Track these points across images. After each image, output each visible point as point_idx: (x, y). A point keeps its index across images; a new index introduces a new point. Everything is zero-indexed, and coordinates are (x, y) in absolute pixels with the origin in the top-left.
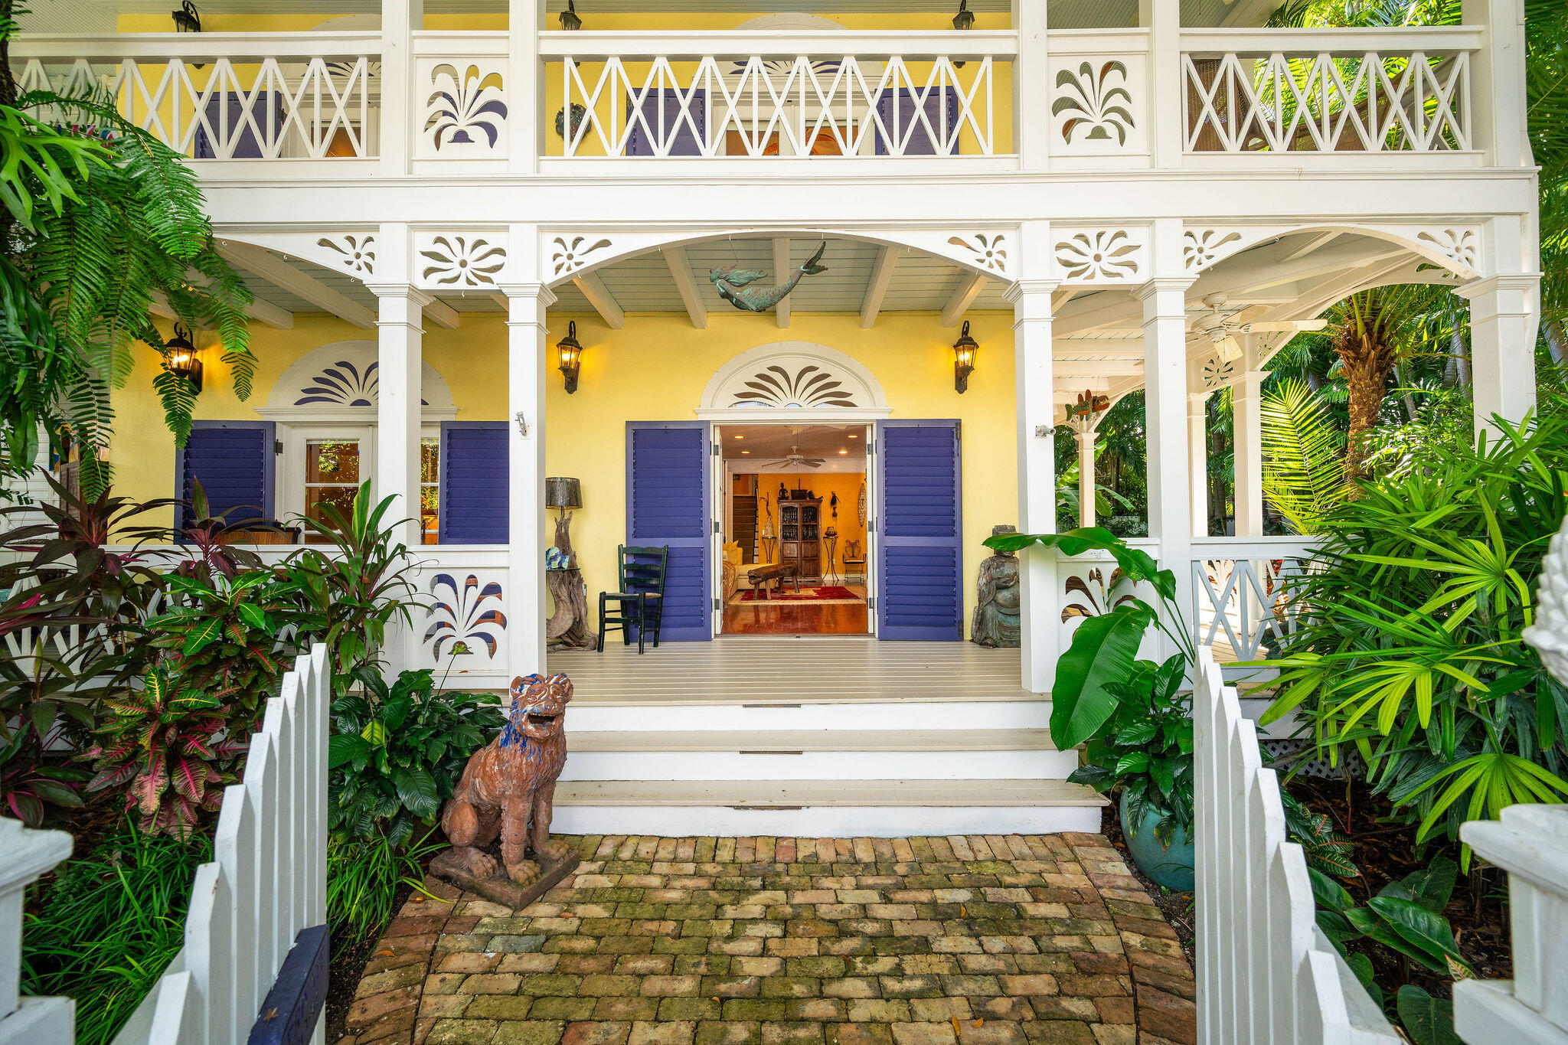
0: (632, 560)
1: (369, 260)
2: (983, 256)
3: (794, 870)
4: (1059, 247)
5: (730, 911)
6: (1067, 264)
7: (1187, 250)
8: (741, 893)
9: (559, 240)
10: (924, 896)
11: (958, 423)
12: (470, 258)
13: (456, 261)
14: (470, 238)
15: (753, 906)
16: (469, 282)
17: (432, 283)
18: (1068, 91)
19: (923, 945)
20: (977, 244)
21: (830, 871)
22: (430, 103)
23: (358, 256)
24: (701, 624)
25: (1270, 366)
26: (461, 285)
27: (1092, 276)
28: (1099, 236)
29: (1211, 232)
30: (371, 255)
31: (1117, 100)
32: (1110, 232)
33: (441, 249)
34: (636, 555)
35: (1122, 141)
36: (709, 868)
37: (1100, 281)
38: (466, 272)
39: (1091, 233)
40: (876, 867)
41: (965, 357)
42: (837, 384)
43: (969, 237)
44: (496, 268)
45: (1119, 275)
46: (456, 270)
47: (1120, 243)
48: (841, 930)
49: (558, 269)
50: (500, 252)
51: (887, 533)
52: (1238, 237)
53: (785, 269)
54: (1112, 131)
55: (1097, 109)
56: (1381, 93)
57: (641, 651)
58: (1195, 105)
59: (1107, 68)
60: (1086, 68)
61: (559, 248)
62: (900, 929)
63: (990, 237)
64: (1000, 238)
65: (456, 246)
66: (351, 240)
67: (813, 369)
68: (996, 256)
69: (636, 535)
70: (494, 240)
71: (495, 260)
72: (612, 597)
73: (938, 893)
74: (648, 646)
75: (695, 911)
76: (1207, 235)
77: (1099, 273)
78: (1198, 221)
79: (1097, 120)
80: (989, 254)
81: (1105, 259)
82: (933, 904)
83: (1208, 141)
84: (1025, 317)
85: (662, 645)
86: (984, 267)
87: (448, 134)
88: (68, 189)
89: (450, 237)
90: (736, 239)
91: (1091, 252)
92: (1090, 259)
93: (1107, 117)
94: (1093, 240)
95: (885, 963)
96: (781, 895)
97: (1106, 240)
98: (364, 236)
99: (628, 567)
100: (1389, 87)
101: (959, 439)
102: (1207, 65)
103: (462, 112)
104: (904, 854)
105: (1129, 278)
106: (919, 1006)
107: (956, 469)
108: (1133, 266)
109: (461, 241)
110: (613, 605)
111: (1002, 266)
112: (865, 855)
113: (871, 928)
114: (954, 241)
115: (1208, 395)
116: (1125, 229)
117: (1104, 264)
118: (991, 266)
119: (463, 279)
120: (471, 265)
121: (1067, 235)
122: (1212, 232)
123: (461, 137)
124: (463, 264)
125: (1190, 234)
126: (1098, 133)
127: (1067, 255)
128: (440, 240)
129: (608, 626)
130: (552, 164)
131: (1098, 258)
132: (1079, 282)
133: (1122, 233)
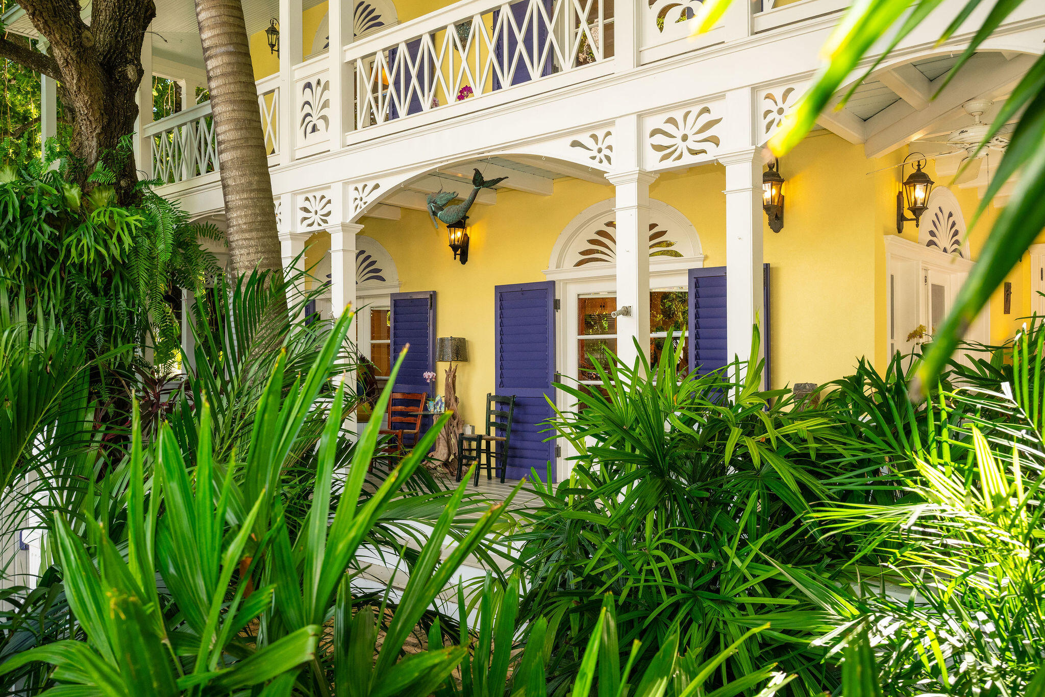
2: (595, 153)
4: (653, 133)
6: (659, 148)
7: (767, 113)
9: (356, 189)
12: (319, 208)
13: (313, 211)
14: (318, 196)
16: (319, 224)
26: (315, 227)
27: (680, 157)
28: (687, 114)
32: (696, 110)
33: (307, 204)
37: (688, 160)
38: (317, 217)
39: (678, 115)
44: (329, 214)
45: (704, 151)
46: (314, 217)
47: (705, 118)
49: (356, 208)
50: (330, 202)
61: (356, 194)
68: (605, 152)
70: (327, 195)
71: (328, 208)
76: (787, 93)
77: (686, 153)
78: (779, 83)
80: (600, 151)
81: (691, 138)
84: (617, 207)
89: (311, 196)
91: (679, 133)
92: (678, 141)
94: (680, 121)
97: (692, 118)
105: (713, 153)
108: (715, 141)
109: (315, 197)
114: (574, 144)
116: (708, 105)
117: (691, 142)
118: (601, 161)
119: (316, 224)
120: (319, 213)
121: (660, 121)
122: (793, 89)
124: (316, 212)
127: (660, 140)
128: (307, 199)
130: (353, 137)
131: (685, 138)
132: (669, 164)
133: (706, 110)
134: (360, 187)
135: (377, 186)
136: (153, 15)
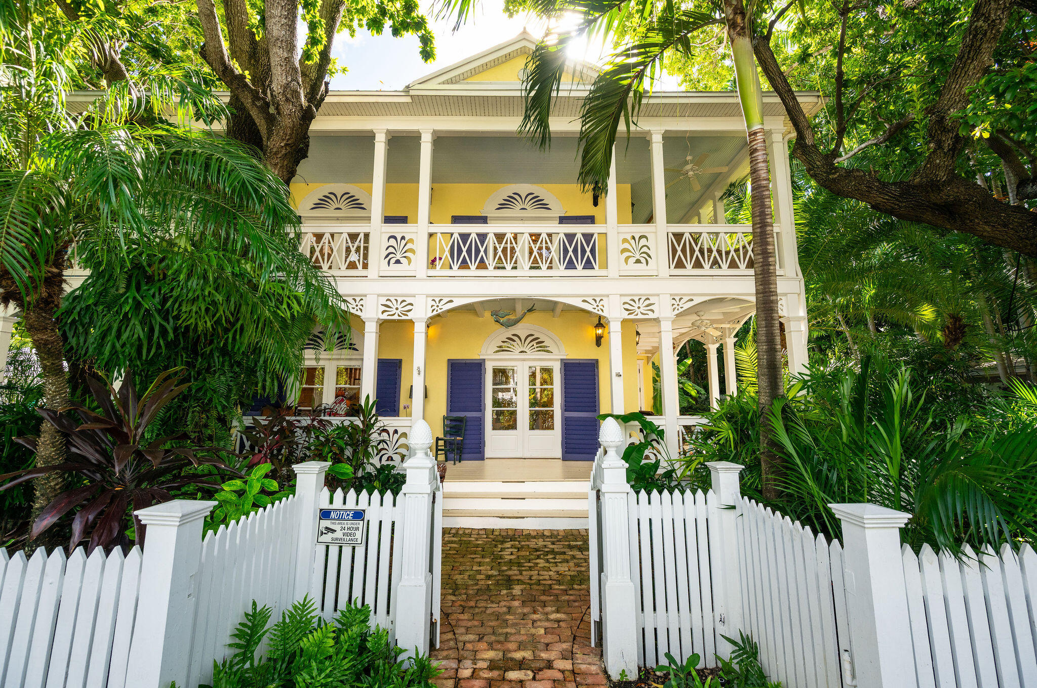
0: (449, 422)
1: (361, 307)
2: (595, 307)
3: (521, 537)
4: (624, 303)
5: (500, 546)
6: (627, 310)
7: (673, 305)
8: (503, 542)
9: (433, 300)
10: (567, 543)
11: (597, 361)
12: (399, 307)
13: (394, 308)
14: (400, 300)
15: (508, 545)
16: (399, 316)
17: (385, 316)
18: (626, 245)
19: (564, 553)
20: (593, 302)
21: (534, 537)
22: (387, 249)
23: (357, 306)
24: (480, 452)
25: (736, 336)
26: (396, 317)
27: (637, 315)
28: (640, 299)
29: (682, 298)
30: (362, 305)
31: (645, 249)
32: (644, 298)
33: (389, 303)
34: (451, 420)
35: (647, 264)
36: (492, 536)
37: (640, 316)
38: (398, 312)
39: (636, 299)
40: (551, 537)
41: (600, 331)
42: (543, 342)
43: (590, 300)
44: (410, 310)
45: (647, 314)
46: (394, 311)
47: (647, 302)
48: (537, 550)
49: (433, 310)
50: (412, 305)
51: (566, 410)
52: (692, 300)
53: (520, 310)
54: (643, 260)
55: (637, 252)
56: (744, 247)
57: (455, 464)
58: (674, 251)
59: (640, 237)
60: (634, 238)
61: (433, 303)
62: (556, 550)
63: (598, 299)
64: (601, 300)
65: (394, 302)
66: (355, 300)
67: (532, 335)
68: (600, 307)
69: (451, 411)
70: (409, 300)
71: (409, 307)
72: (441, 439)
73: (571, 543)
74: (457, 462)
75: (488, 546)
76: (680, 299)
77: (639, 313)
78: (677, 295)
79: (638, 257)
80: (597, 306)
81: (642, 308)
82: (569, 545)
83: (680, 265)
84: (611, 330)
85: (463, 462)
86: (595, 311)
87: (393, 261)
88: (298, 308)
89: (392, 299)
90: (501, 300)
91: (636, 306)
92: (636, 308)
93: (642, 255)
94: (637, 301)
95: (550, 556)
96: (517, 543)
97: (642, 301)
98: (360, 298)
99: (447, 426)
100: (747, 246)
101: (598, 368)
102: (678, 236)
103: (398, 253)
104: (561, 534)
105: (651, 316)
106: (559, 564)
107: (596, 381)
108: (653, 311)
109: (396, 300)
110: (441, 443)
111: (602, 310)
112: (546, 533)
113: (546, 550)
114: (584, 301)
115: (717, 345)
116: (649, 297)
117: (642, 310)
118: (598, 310)
119: (396, 314)
120: (400, 309)
121: (627, 299)
123: (398, 262)
124: (397, 309)
125: (674, 299)
126: (638, 261)
127: (627, 306)
128: (388, 300)
129: (439, 452)
130: (432, 272)
131: (639, 308)
132: (632, 317)
133: (648, 299)
134: (437, 300)
135: (451, 301)
136: (305, 156)
